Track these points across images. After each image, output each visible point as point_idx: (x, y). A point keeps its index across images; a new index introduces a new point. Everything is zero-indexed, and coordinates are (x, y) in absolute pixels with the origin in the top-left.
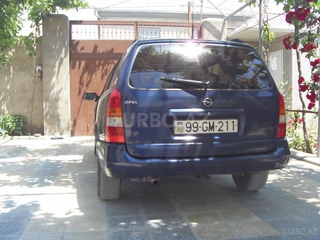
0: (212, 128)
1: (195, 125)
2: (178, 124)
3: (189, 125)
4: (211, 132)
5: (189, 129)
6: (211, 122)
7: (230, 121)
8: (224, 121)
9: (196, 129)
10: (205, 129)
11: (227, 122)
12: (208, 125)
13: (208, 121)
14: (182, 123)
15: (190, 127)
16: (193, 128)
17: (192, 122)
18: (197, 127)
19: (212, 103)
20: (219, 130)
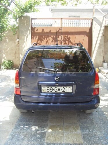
0: (59, 90)
1: (51, 89)
2: (43, 88)
3: (48, 89)
4: (59, 92)
5: (48, 91)
6: (59, 87)
7: (68, 87)
8: (65, 87)
9: (51, 91)
10: (56, 91)
11: (67, 88)
12: (57, 89)
13: (57, 87)
14: (45, 88)
15: (49, 90)
16: (50, 90)
17: (50, 87)
18: (52, 90)
19: (59, 79)
20: (63, 91)
